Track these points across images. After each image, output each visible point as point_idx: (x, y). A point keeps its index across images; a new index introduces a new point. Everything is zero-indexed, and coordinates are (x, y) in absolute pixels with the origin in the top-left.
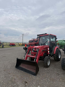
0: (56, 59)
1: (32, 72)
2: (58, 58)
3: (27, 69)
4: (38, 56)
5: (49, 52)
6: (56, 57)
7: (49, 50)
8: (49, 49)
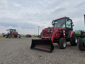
0: (73, 43)
1: (47, 51)
2: (75, 42)
3: (41, 49)
4: (53, 36)
5: (64, 34)
6: (72, 41)
7: (65, 33)
8: (64, 31)
